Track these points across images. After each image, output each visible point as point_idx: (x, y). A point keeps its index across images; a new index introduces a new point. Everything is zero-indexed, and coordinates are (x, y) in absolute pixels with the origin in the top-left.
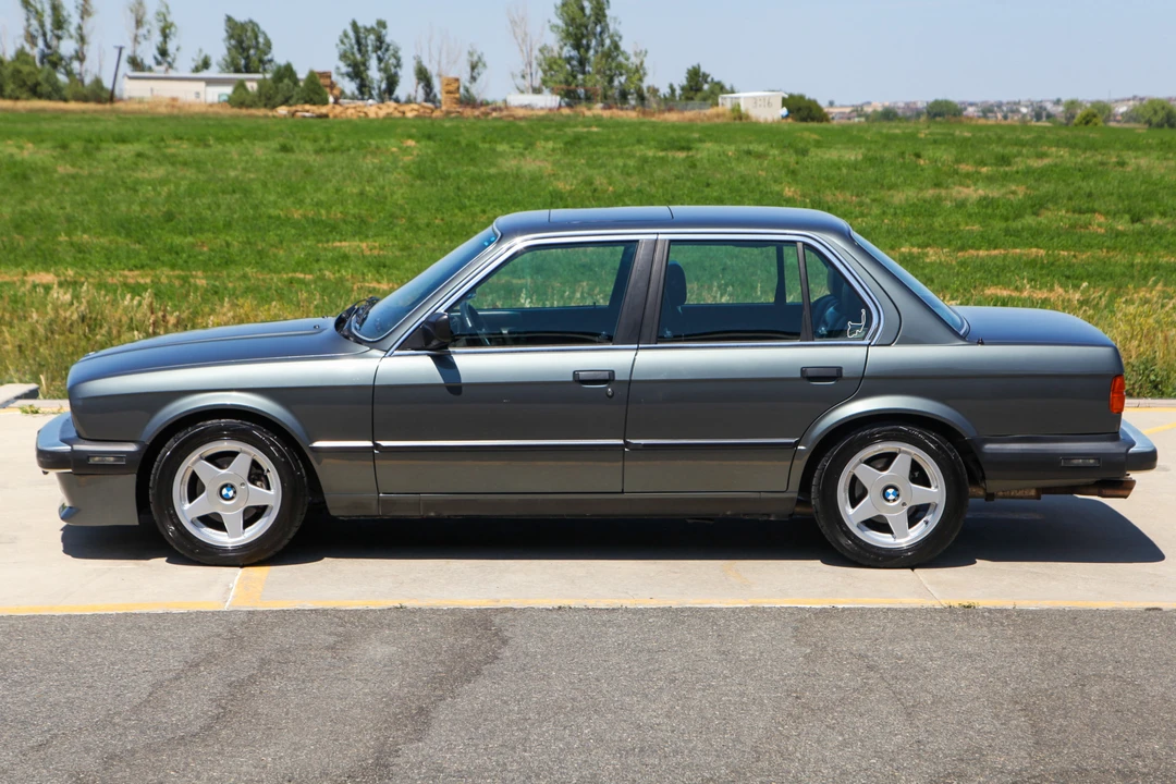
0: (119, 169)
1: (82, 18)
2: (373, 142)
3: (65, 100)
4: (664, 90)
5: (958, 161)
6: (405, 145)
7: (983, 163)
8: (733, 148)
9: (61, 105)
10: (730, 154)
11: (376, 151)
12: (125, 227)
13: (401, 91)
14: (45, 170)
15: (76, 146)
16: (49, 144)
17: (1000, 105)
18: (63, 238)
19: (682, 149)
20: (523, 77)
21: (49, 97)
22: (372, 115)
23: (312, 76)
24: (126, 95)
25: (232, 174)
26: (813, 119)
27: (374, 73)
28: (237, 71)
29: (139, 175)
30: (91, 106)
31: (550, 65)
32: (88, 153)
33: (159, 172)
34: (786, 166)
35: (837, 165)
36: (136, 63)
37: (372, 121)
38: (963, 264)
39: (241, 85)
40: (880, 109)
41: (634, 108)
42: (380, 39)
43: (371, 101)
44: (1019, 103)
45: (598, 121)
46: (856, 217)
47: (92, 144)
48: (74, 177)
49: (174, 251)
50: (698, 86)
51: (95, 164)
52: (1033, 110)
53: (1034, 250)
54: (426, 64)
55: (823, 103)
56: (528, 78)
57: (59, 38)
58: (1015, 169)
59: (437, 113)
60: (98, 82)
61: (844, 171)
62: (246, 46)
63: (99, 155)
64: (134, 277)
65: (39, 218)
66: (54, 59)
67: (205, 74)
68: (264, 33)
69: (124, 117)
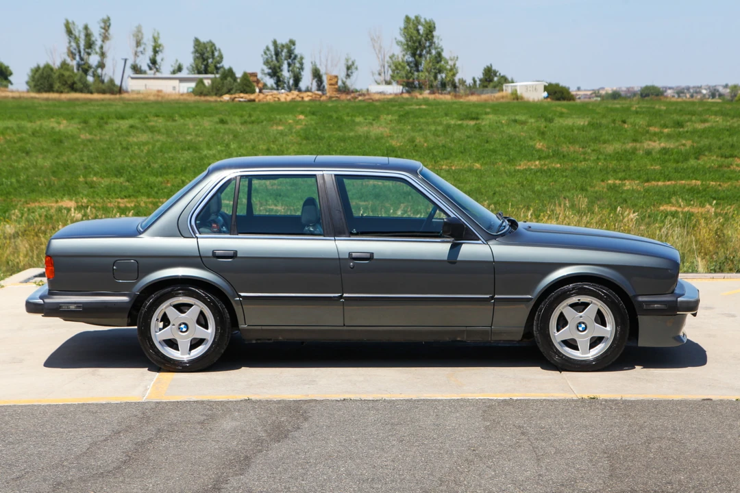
0: (118, 136)
1: (103, 41)
2: (278, 117)
3: (91, 93)
4: (469, 81)
5: (650, 125)
6: (298, 119)
8: (506, 118)
9: (89, 96)
10: (503, 122)
11: (280, 122)
12: (120, 171)
13: (302, 85)
14: (73, 137)
15: (93, 122)
16: (76, 121)
17: (688, 89)
18: (81, 179)
20: (380, 74)
21: (81, 91)
22: (283, 100)
23: (245, 75)
24: (129, 90)
25: (189, 138)
26: (564, 99)
27: (286, 74)
28: (199, 73)
29: (133, 140)
30: (108, 96)
31: (397, 67)
32: (100, 126)
34: (538, 129)
35: (572, 129)
36: (136, 69)
37: (283, 103)
38: (647, 190)
39: (201, 82)
40: (610, 92)
41: (449, 93)
42: (290, 52)
43: (283, 91)
44: (701, 87)
45: (426, 101)
46: (581, 161)
47: (103, 120)
48: (90, 141)
49: (150, 186)
50: (490, 78)
51: (104, 133)
52: (710, 92)
54: (318, 66)
55: (573, 90)
56: (383, 74)
57: (89, 54)
58: (686, 130)
59: (324, 98)
60: (112, 81)
61: (576, 132)
62: (206, 57)
63: (107, 127)
64: (124, 203)
65: (66, 166)
66: (86, 67)
67: (179, 75)
68: (218, 50)
69: (127, 103)
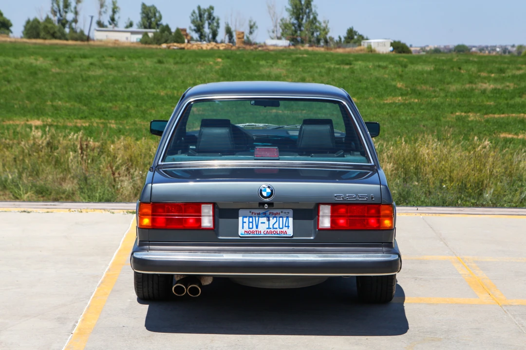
0: (81, 70)
1: (77, 3)
2: (202, 59)
3: (67, 40)
4: (336, 38)
5: (479, 71)
6: (216, 61)
7: (491, 72)
8: (371, 64)
9: (65, 42)
10: (370, 67)
11: (203, 63)
12: (79, 98)
13: (218, 38)
14: (46, 70)
15: (62, 59)
16: (50, 58)
17: (487, 47)
18: (49, 103)
19: (347, 64)
20: (273, 32)
21: (60, 38)
22: (204, 48)
23: (178, 30)
24: (95, 38)
25: (134, 73)
26: (404, 52)
27: (207, 30)
28: (145, 28)
29: (91, 73)
30: (79, 43)
31: (285, 27)
32: (67, 63)
33: (99, 72)
34: (397, 73)
35: (422, 73)
36: (100, 24)
37: (204, 51)
38: (487, 121)
39: (146, 34)
40: (433, 48)
41: (323, 47)
42: (210, 15)
43: (204, 42)
44: (495, 47)
45: (307, 52)
46: (433, 98)
47: (70, 58)
48: (58, 74)
49: (102, 110)
50: (352, 37)
51: (70, 68)
52: (502, 49)
53: (522, 115)
54: (230, 26)
55: (408, 45)
56: (275, 32)
57: (66, 12)
58: (507, 75)
59: (234, 48)
60: (82, 32)
61: (425, 75)
62: (150, 17)
63: (73, 64)
64: (80, 123)
65: (38, 93)
66: (64, 21)
67: (130, 29)
68: (159, 12)
69: (92, 48)
